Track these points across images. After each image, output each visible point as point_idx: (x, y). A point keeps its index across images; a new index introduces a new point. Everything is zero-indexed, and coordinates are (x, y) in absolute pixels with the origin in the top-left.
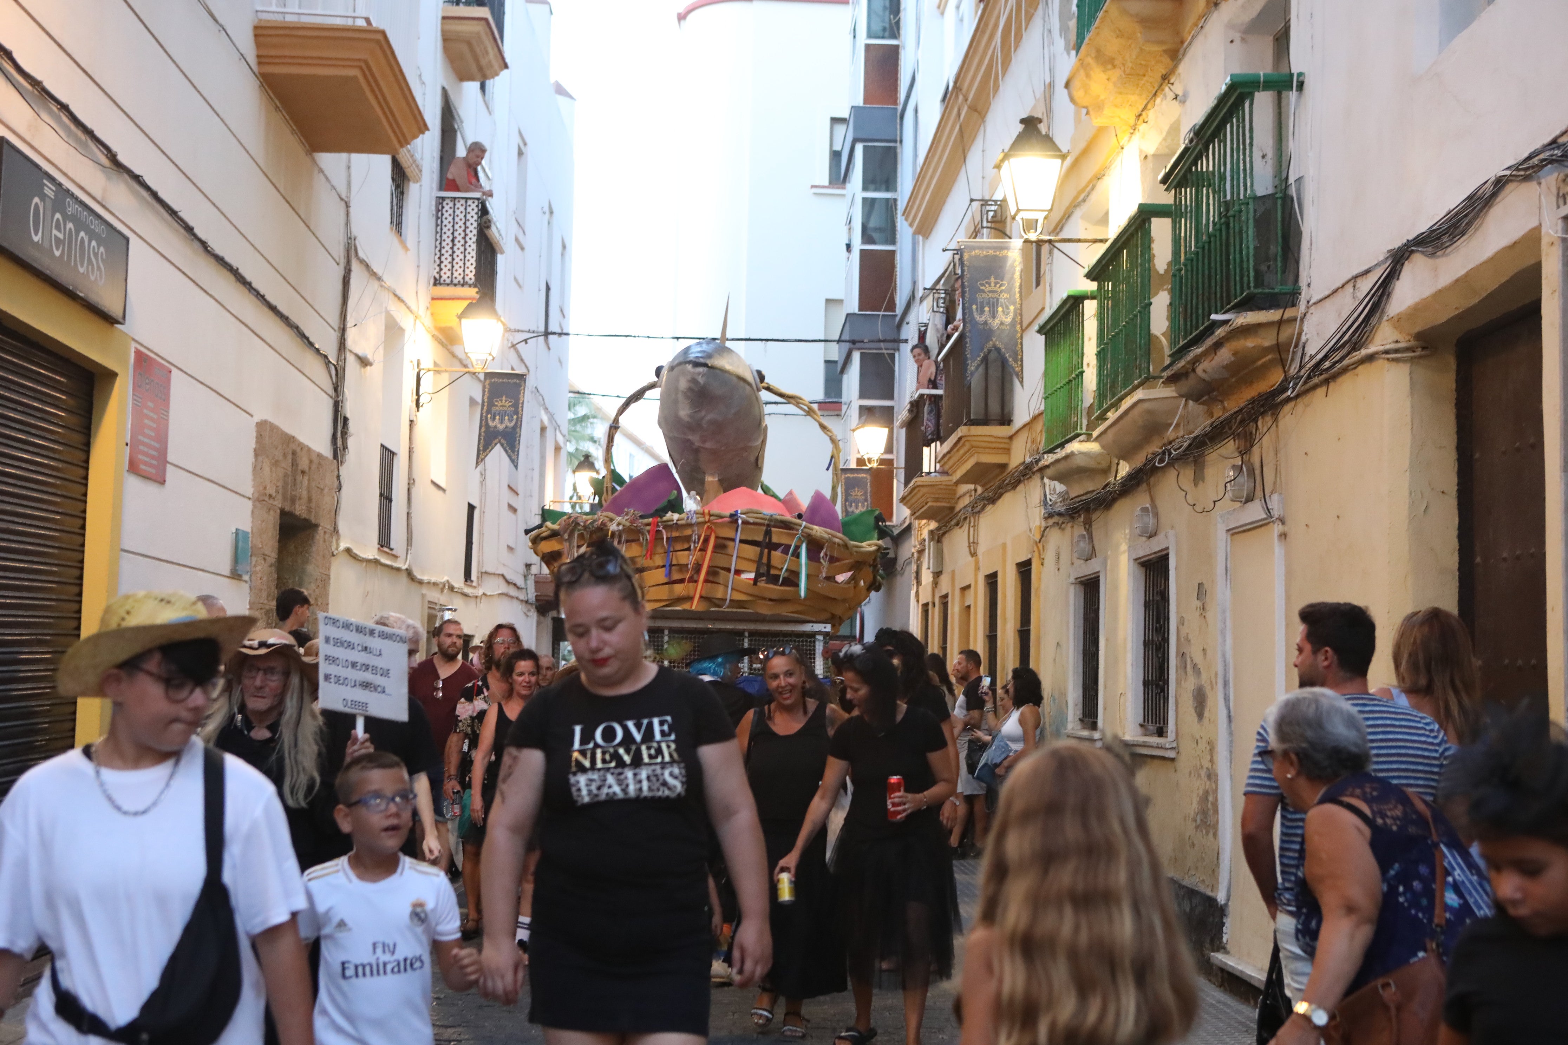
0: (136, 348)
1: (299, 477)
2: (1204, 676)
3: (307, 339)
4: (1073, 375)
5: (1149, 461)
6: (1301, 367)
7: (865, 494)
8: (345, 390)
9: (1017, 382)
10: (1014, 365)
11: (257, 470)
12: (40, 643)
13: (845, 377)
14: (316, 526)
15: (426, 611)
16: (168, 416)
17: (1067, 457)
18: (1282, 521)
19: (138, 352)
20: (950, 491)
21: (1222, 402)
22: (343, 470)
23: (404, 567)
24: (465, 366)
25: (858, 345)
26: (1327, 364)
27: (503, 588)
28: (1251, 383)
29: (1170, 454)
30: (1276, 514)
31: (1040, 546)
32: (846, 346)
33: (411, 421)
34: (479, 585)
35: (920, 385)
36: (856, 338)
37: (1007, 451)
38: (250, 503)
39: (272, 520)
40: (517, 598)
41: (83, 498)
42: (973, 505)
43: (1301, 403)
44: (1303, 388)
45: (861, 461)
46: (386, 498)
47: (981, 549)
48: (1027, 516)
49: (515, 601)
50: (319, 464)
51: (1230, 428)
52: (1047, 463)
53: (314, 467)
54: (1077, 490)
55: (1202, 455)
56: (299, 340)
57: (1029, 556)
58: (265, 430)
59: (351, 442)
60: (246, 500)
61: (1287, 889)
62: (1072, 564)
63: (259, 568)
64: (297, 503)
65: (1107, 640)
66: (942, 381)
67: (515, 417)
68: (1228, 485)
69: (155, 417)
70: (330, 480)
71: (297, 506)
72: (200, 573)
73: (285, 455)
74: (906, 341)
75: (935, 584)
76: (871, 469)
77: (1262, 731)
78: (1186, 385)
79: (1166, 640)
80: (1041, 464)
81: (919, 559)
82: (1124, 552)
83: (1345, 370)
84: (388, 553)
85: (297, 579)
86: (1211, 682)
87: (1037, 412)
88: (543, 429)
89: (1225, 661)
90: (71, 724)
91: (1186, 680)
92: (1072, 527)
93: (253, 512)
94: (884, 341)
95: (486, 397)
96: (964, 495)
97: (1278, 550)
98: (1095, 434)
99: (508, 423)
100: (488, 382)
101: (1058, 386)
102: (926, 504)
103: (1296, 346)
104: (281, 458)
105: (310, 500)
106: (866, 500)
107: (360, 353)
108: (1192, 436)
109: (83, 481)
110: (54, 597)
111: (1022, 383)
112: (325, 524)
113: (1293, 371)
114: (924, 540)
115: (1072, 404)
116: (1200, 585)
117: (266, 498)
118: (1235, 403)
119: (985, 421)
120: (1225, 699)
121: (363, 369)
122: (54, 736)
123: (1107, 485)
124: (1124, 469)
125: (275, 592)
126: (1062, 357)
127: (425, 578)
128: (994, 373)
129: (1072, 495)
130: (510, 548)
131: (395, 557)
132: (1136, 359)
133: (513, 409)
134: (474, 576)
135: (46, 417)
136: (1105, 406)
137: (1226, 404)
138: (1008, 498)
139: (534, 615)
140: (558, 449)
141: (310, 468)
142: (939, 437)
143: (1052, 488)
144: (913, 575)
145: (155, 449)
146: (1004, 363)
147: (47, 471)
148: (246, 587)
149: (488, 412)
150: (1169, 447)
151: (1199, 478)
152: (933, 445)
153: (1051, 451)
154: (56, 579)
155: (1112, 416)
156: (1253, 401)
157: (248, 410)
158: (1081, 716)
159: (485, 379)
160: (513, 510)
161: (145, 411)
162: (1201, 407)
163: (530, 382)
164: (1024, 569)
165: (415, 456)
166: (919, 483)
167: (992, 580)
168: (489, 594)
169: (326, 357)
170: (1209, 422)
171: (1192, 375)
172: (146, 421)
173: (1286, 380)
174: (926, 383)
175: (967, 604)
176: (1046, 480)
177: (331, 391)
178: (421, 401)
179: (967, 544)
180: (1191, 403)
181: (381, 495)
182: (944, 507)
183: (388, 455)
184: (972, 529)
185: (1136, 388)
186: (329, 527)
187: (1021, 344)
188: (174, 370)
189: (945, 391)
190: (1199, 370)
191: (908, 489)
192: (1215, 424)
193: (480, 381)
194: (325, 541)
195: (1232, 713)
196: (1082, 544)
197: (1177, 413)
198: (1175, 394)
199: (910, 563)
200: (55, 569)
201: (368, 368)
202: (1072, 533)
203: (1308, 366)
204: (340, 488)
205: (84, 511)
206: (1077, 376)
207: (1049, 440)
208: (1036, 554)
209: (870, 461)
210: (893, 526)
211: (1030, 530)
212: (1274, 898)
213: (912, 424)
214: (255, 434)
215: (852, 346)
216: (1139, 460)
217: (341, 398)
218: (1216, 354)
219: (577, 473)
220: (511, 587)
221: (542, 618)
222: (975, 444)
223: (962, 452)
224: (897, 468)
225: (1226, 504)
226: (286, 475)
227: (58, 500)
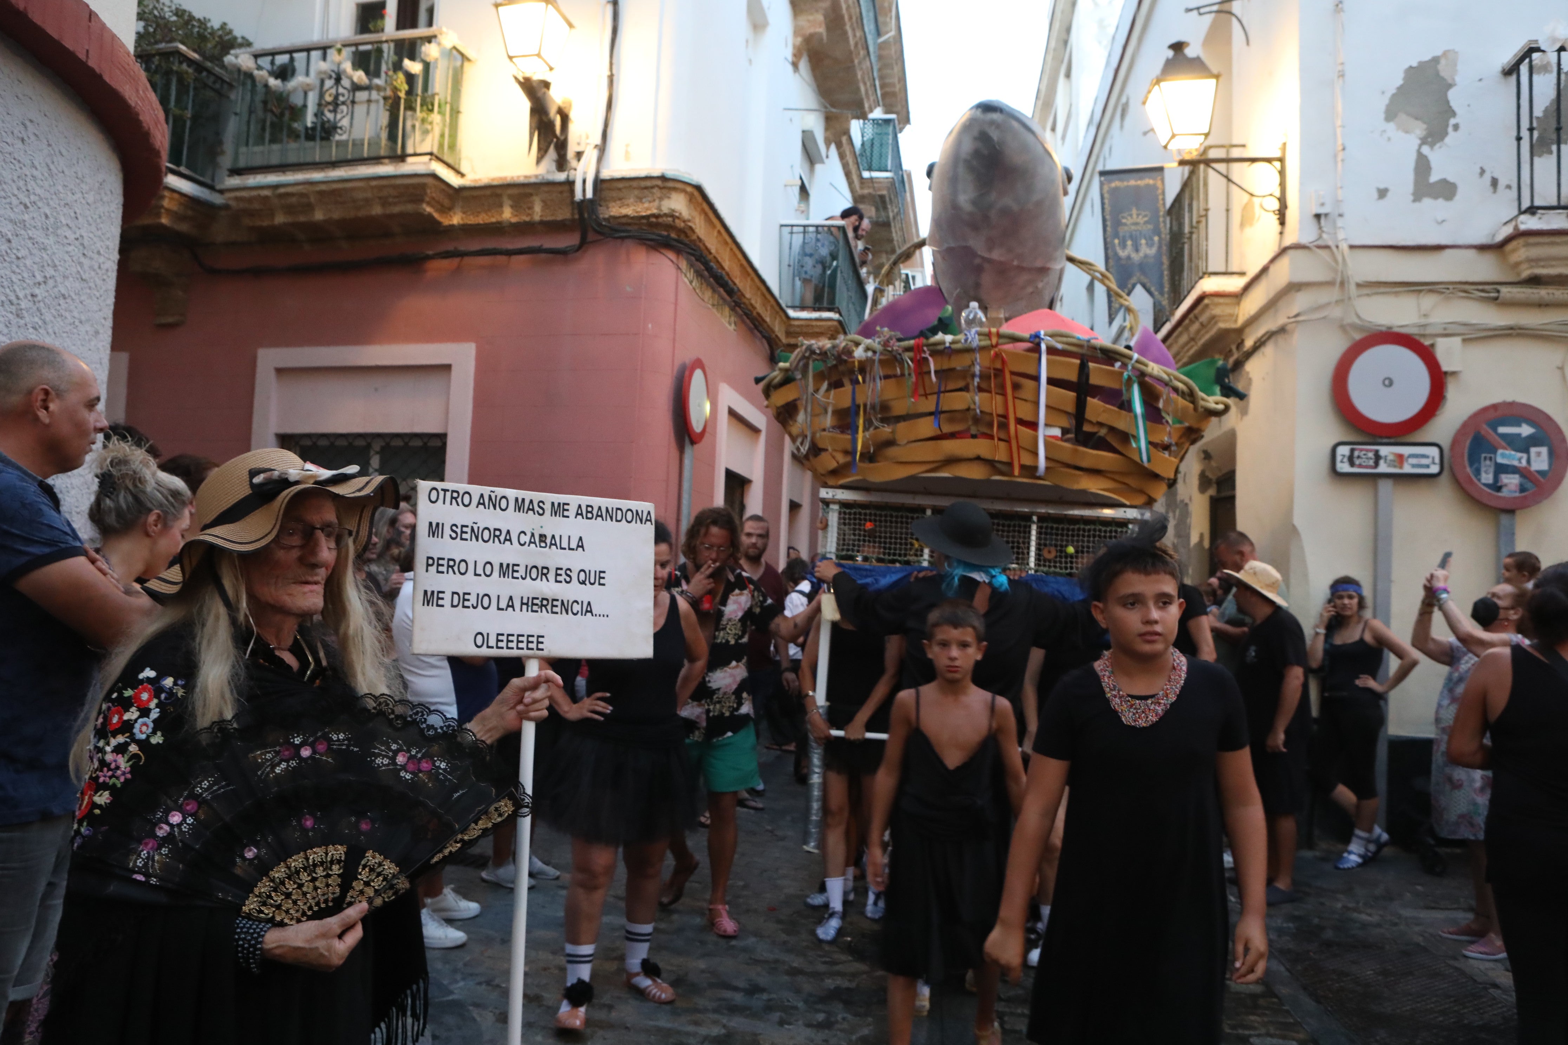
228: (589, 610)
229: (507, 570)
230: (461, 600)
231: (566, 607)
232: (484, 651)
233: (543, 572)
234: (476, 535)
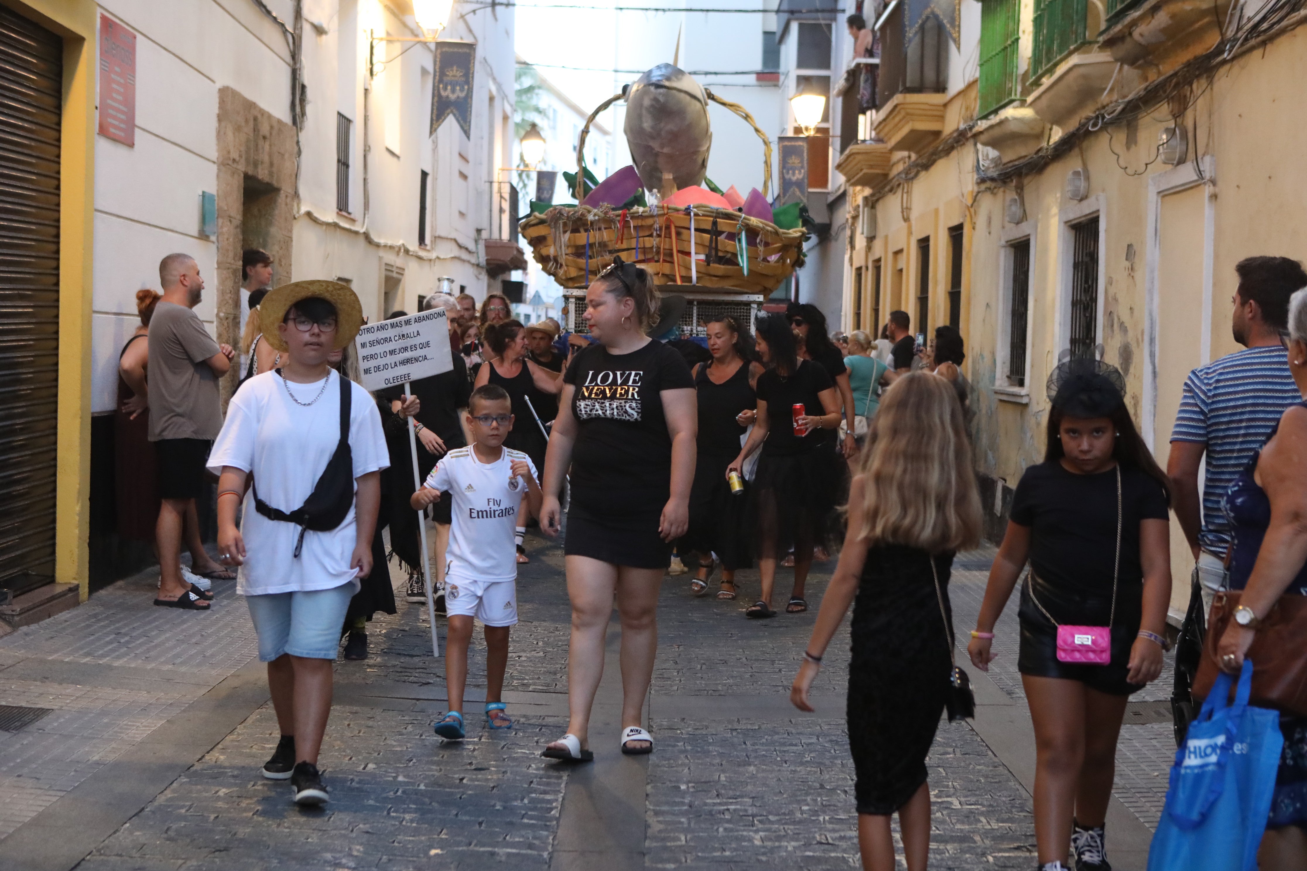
0: (102, 14)
1: (261, 142)
2: (1131, 334)
3: (265, 7)
4: (1009, 42)
5: (1082, 125)
6: (1238, 29)
7: (802, 162)
8: (303, 58)
9: (953, 47)
10: (952, 31)
11: (220, 134)
12: (22, 297)
13: (783, 48)
14: (277, 190)
15: (383, 273)
16: (134, 81)
17: (1001, 123)
18: (1213, 182)
19: (104, 18)
20: (885, 159)
21: (1157, 65)
22: (303, 136)
23: (362, 230)
24: (416, 36)
25: (797, 15)
26: (1265, 26)
27: (456, 252)
28: (1188, 46)
29: (1103, 117)
30: (1207, 175)
31: (972, 210)
32: (785, 16)
33: (366, 90)
34: (432, 248)
35: (856, 54)
36: (795, 8)
37: (942, 118)
38: (215, 167)
39: (237, 183)
40: (469, 262)
41: (56, 159)
42: (907, 171)
43: (1237, 65)
44: (1239, 51)
45: (798, 130)
46: (343, 164)
47: (914, 215)
48: (960, 181)
49: (467, 265)
50: (280, 130)
51: (1165, 92)
52: (981, 129)
53: (274, 132)
54: (1010, 155)
55: (1136, 119)
56: (257, 9)
57: (961, 221)
58: (226, 94)
59: (309, 109)
60: (211, 164)
61: (1210, 531)
62: (1003, 227)
63: (225, 229)
64: (260, 167)
65: (1036, 301)
66: (878, 50)
67: (466, 87)
68: (1161, 148)
69: (122, 81)
70: (289, 145)
71: (260, 170)
72: (170, 233)
73: (247, 121)
74: (843, 11)
75: (869, 248)
76: (808, 137)
77: (1189, 382)
78: (1123, 49)
79: (1094, 300)
80: (975, 130)
81: (853, 224)
82: (1055, 215)
83: (1283, 31)
84: (346, 217)
85: (261, 240)
86: (1138, 339)
87: (972, 79)
88: (491, 99)
89: (1152, 320)
90: (54, 374)
91: (1112, 337)
92: (1004, 192)
93: (218, 176)
94: (823, 11)
95: (437, 67)
96: (898, 161)
97: (1208, 210)
98: (1030, 99)
99: (459, 94)
100: (439, 51)
101: (994, 53)
102: (861, 170)
103: (1235, 8)
104: (243, 124)
105: (271, 164)
106: (802, 167)
107: (316, 22)
108: (1127, 100)
109: (57, 143)
110: (33, 254)
111: (959, 48)
112: (286, 188)
113: (1230, 33)
114: (858, 206)
115: (1007, 71)
116: (1130, 246)
117: (230, 163)
118: (1169, 67)
119: (919, 89)
120: (1150, 356)
121: (318, 38)
122: (38, 385)
123: (1039, 150)
124: (1057, 134)
125: (240, 252)
126: (999, 24)
127: (382, 241)
128: (930, 41)
129: (1005, 160)
130: (462, 214)
131: (353, 221)
132: (1072, 24)
133: (463, 79)
134: (428, 240)
135: (19, 80)
136: (1040, 72)
137: (1161, 67)
138: (941, 165)
139: (484, 278)
140: (506, 118)
141: (271, 134)
142: (874, 105)
143: (985, 153)
144: (848, 240)
145: (123, 112)
146: (940, 29)
147: (21, 133)
148: (213, 248)
149: (441, 81)
150: (1103, 112)
151: (1131, 141)
152: (868, 113)
153: (985, 117)
154: (35, 237)
155: (1046, 81)
156: (1188, 64)
157: (211, 76)
158: (1008, 374)
159: (437, 48)
160: (464, 176)
161: (113, 76)
162: (1136, 71)
163: (480, 53)
164: (956, 233)
165: (370, 123)
166: (854, 151)
167: (924, 244)
168: (442, 257)
169: (283, 25)
170: (1143, 86)
171: (1128, 40)
172: (114, 86)
173: (1223, 43)
174: (862, 52)
175: (899, 267)
176: (979, 146)
177: (289, 59)
178: (375, 70)
179: (900, 210)
180: (1126, 67)
181: (339, 161)
182: (878, 174)
183: (344, 122)
184: (905, 195)
185: (1071, 53)
186: (291, 191)
187: (959, 10)
188: (139, 36)
189: (882, 60)
190: (1136, 34)
191: (844, 156)
192: (1149, 88)
193: (431, 51)
194: (286, 204)
195: (1157, 370)
196: (1014, 208)
197: (1111, 77)
198: (1110, 59)
199: (845, 228)
200: (34, 227)
201: (324, 37)
202: (1004, 200)
203: (1246, 28)
204: (299, 153)
205: (58, 172)
206: (1013, 42)
207: (982, 107)
208: (968, 219)
209: (807, 129)
210: (828, 193)
211: (963, 195)
212: (1198, 538)
213: (849, 93)
214: (217, 100)
215: (791, 16)
216: (1073, 124)
217: (298, 66)
218: (1153, 17)
219: (525, 142)
220: (463, 251)
221: (492, 281)
222: (909, 111)
223: (897, 119)
224: (833, 136)
225: (1158, 166)
226: (248, 140)
227: (34, 161)
228: (426, 358)
229: (392, 352)
230: (378, 369)
231: (417, 360)
232: (389, 385)
233: (406, 349)
234: (378, 342)
